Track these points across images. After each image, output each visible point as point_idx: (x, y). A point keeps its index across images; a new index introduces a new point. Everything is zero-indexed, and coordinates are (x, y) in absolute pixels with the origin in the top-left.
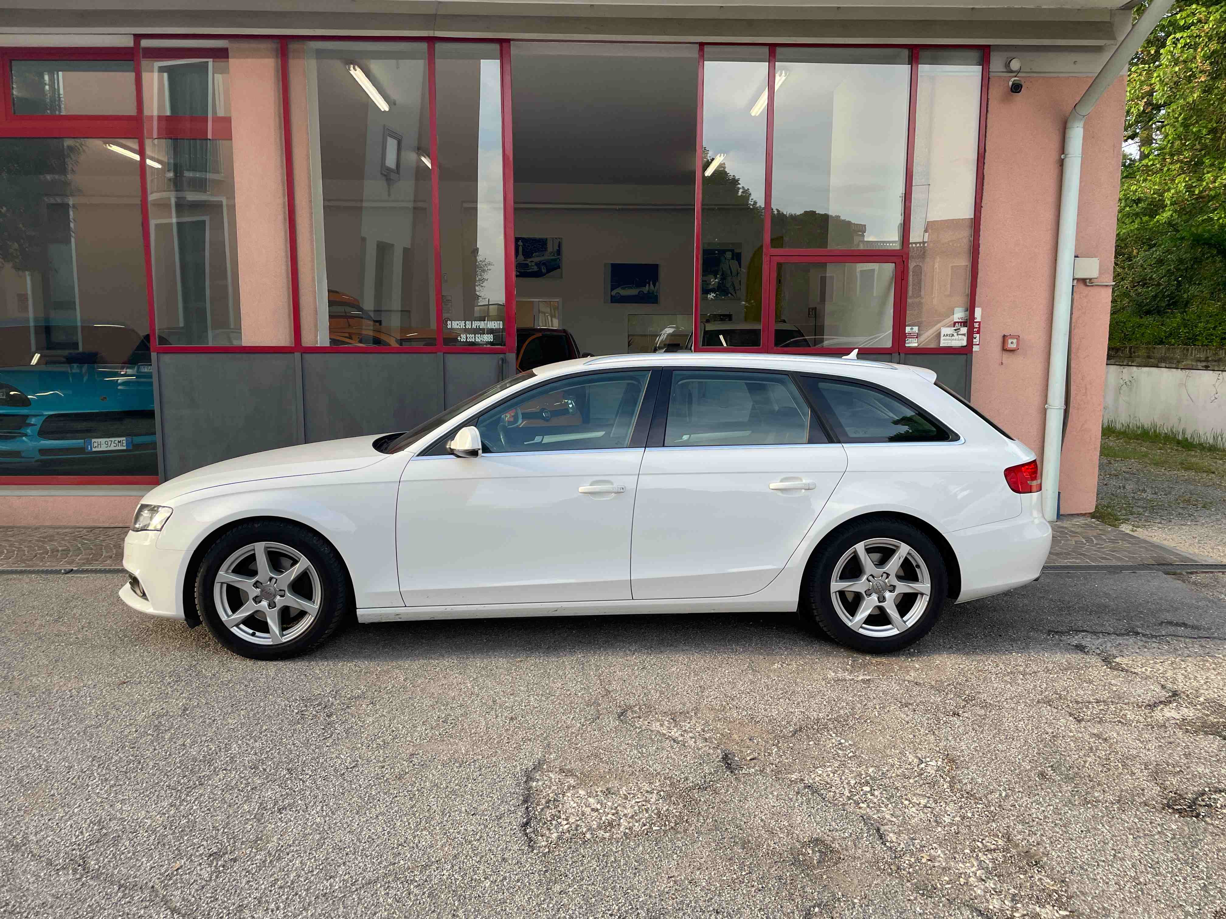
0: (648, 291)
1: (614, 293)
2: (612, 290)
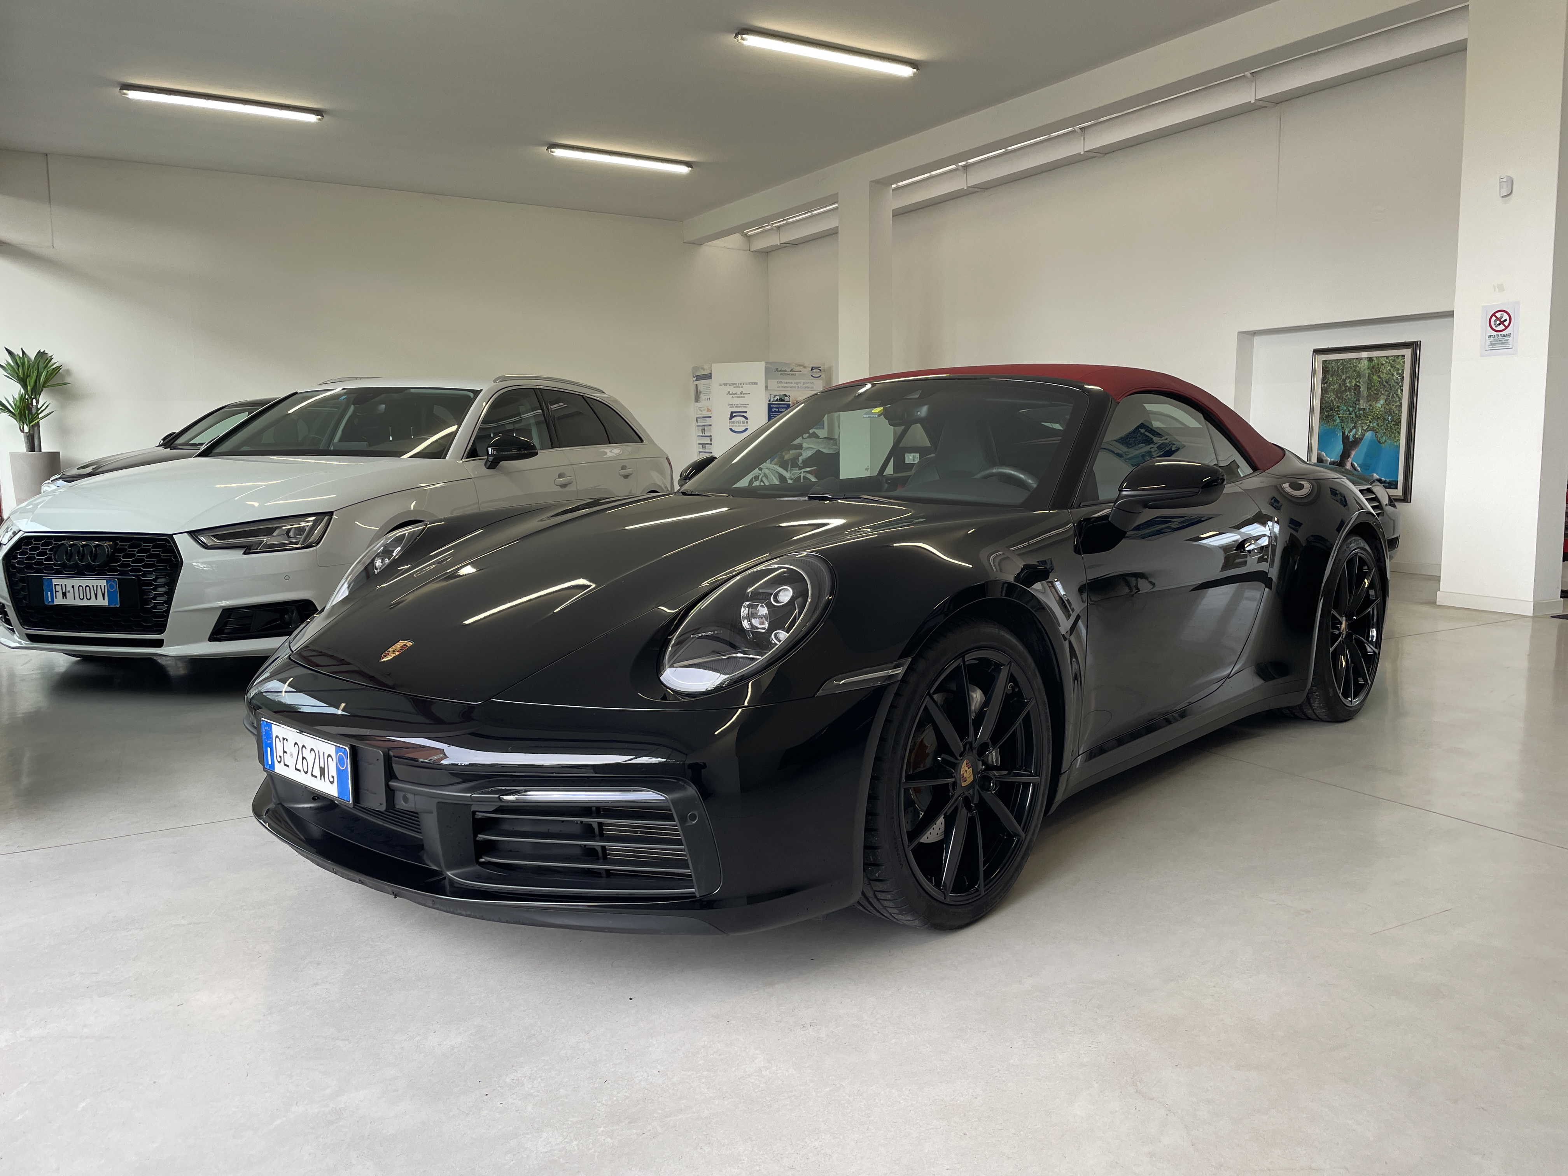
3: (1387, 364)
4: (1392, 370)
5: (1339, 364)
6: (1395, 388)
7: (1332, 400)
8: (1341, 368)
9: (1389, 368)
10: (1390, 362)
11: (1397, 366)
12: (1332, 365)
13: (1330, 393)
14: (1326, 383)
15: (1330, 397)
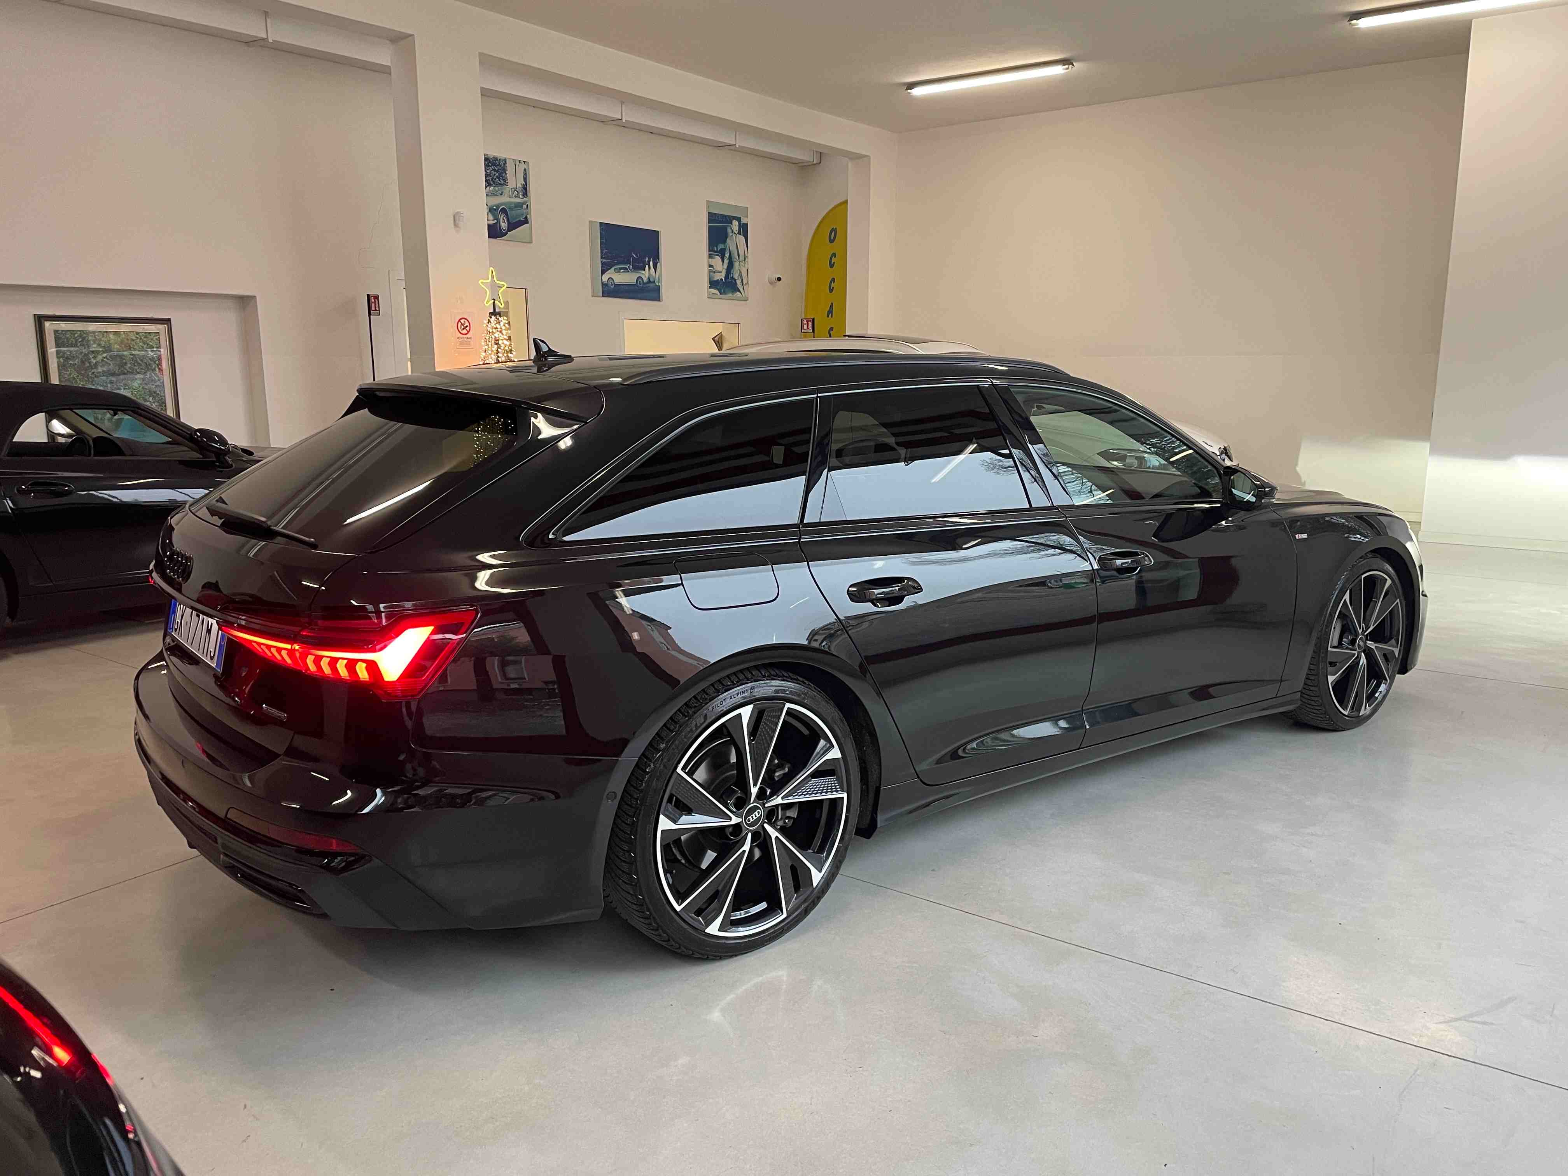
0: (649, 281)
1: (605, 278)
2: (603, 272)
3: (138, 340)
4: (145, 346)
5: (76, 335)
6: (152, 367)
7: (74, 378)
8: (80, 340)
9: (141, 344)
10: (141, 338)
11: (151, 343)
12: (67, 336)
13: (69, 370)
14: (61, 357)
15: (70, 374)
